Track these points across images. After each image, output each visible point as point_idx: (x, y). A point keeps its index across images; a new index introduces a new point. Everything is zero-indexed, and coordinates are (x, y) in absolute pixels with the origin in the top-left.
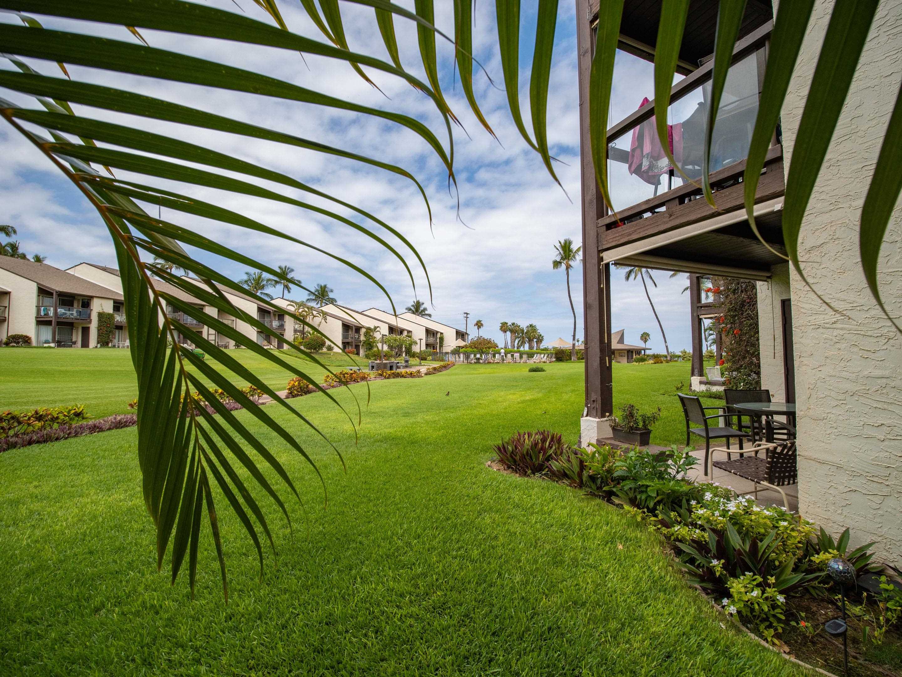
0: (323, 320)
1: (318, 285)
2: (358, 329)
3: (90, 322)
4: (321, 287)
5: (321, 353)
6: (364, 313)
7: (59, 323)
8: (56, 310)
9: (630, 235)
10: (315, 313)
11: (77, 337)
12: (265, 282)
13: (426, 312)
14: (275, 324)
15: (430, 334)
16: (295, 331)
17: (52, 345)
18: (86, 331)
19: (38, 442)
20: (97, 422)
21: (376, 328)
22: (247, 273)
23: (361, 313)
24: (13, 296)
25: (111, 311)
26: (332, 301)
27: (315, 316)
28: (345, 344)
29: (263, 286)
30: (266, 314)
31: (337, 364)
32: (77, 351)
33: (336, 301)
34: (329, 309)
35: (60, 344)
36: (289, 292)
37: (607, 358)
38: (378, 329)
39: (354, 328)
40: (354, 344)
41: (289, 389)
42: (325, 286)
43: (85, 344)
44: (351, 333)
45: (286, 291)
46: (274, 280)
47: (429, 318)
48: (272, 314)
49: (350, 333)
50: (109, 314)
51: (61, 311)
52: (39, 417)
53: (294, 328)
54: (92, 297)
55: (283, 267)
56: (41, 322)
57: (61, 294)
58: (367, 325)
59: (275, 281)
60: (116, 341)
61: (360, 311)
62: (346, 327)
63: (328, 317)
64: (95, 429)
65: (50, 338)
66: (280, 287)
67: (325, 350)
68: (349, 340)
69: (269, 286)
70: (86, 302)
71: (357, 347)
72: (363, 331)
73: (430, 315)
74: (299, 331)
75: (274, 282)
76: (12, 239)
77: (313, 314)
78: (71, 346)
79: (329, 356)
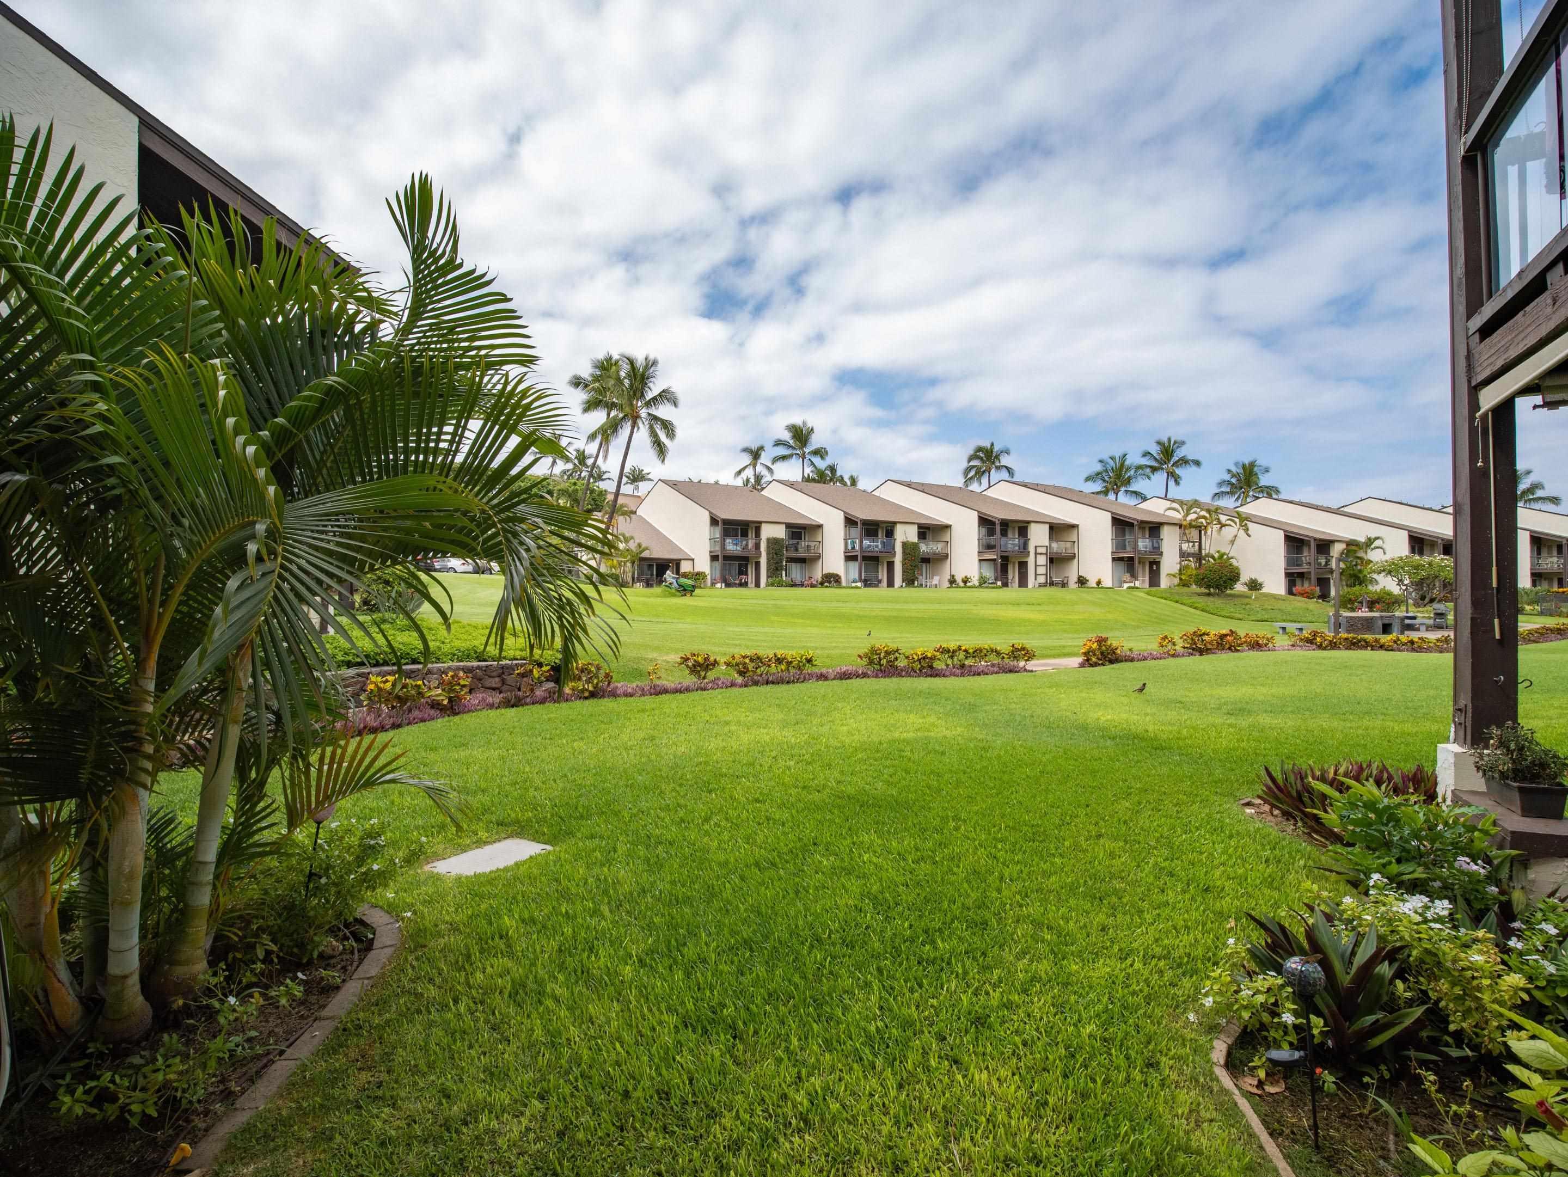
0: (1242, 532)
1: (1236, 464)
2: (1324, 546)
3: (894, 555)
4: (1244, 466)
5: (1230, 595)
6: (1346, 509)
7: (865, 558)
8: (861, 542)
9: (1507, 349)
10: (1223, 518)
11: (883, 574)
12: (1132, 473)
13: (1539, 493)
14: (1144, 544)
15: (1550, 548)
16: (1183, 555)
17: (859, 584)
18: (891, 565)
19: (773, 683)
20: (824, 671)
21: (1370, 542)
22: (1101, 461)
23: (1338, 512)
24: (825, 528)
25: (915, 540)
26: (1270, 492)
27: (1223, 526)
28: (1293, 578)
29: (1129, 479)
30: (1127, 529)
31: (1259, 617)
32: (882, 591)
33: (1278, 492)
34: (1260, 507)
35: (867, 583)
36: (1177, 483)
37: (1496, 621)
38: (1377, 543)
39: (1313, 544)
40: (1313, 576)
41: (1085, 654)
42: (1252, 465)
43: (891, 584)
44: (1308, 555)
45: (1172, 483)
46: (1147, 466)
47: (1550, 507)
48: (1136, 528)
49: (1305, 554)
50: (913, 543)
51: (866, 542)
52: (779, 661)
53: (1181, 549)
54: (895, 523)
55: (1165, 440)
56: (850, 558)
57: (866, 523)
58: (1350, 536)
59: (1151, 467)
60: (922, 579)
61: (1335, 506)
62: (1295, 542)
63: (1250, 525)
64: (822, 677)
65: (857, 577)
66: (1161, 477)
67: (1239, 588)
68: (1304, 569)
69: (1139, 479)
70: (890, 530)
71: (1323, 583)
72: (1337, 549)
73: (1555, 500)
74: (1192, 555)
75: (1148, 470)
76: (829, 461)
77: (1219, 522)
78: (877, 586)
79: (1246, 600)
